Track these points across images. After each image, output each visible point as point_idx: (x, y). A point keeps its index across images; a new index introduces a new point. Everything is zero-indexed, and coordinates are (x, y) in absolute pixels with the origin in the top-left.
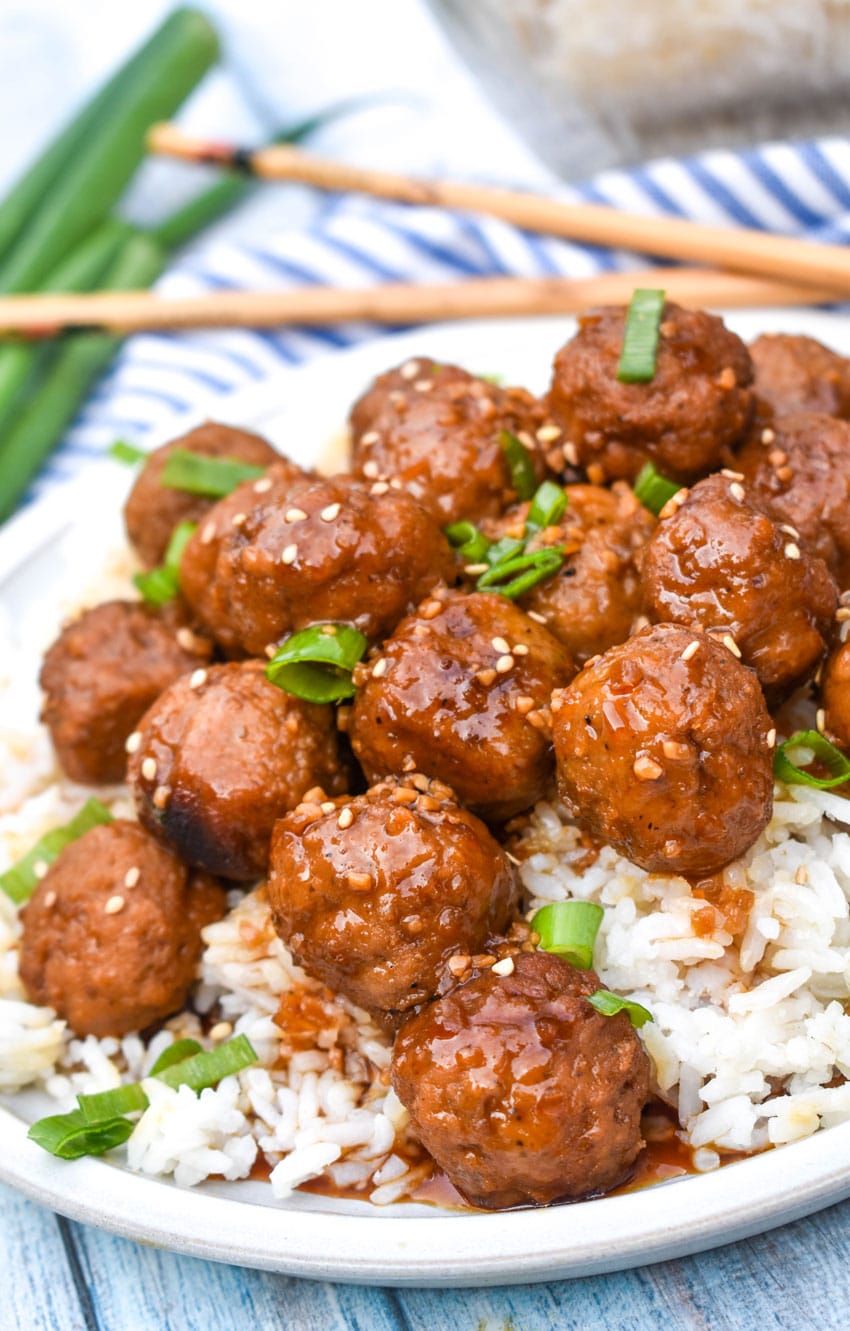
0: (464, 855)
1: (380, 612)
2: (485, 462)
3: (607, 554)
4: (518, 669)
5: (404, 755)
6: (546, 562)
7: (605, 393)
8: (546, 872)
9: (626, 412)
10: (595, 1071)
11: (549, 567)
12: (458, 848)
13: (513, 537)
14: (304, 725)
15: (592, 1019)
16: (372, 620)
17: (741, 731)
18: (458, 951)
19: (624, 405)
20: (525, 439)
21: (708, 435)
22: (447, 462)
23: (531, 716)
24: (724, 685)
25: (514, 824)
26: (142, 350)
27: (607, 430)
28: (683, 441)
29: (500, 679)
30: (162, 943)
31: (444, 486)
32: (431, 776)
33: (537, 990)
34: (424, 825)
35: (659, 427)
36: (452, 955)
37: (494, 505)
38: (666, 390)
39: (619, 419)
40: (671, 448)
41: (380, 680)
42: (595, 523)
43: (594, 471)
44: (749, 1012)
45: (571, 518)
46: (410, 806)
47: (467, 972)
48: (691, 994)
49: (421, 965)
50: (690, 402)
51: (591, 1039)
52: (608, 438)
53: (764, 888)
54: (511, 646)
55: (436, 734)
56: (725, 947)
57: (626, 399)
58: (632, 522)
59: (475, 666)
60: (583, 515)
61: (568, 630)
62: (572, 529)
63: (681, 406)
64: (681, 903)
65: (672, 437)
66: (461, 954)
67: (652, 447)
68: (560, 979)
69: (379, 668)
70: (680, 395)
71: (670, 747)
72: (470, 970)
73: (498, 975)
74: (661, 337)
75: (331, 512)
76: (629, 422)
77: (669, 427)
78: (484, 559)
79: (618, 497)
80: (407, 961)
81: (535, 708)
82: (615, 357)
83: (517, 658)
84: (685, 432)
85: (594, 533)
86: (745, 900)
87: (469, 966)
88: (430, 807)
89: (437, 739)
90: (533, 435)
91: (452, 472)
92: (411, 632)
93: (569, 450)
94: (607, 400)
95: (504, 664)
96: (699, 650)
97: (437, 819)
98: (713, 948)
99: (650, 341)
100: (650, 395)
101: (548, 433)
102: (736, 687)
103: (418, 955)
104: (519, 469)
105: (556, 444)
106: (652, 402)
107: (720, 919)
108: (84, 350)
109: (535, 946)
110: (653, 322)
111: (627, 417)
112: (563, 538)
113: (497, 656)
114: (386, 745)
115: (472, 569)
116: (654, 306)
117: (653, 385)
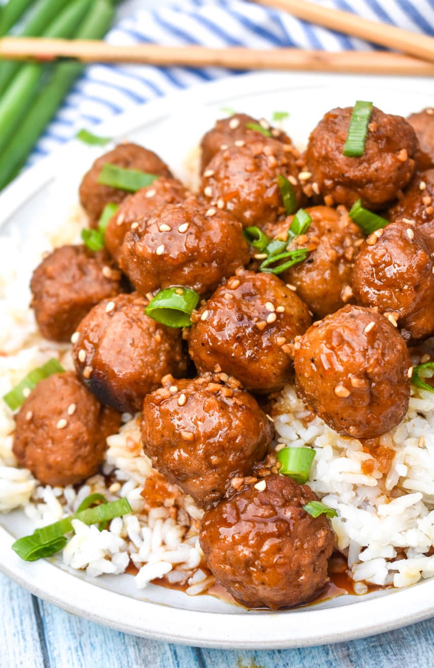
0: (243, 424)
1: (208, 282)
2: (270, 193)
3: (331, 252)
4: (279, 321)
5: (215, 363)
6: (297, 257)
7: (336, 160)
8: (288, 424)
9: (347, 172)
10: (306, 546)
11: (299, 260)
12: (240, 421)
13: (281, 240)
14: (165, 337)
15: (305, 520)
16: (202, 286)
17: (394, 372)
18: (237, 475)
19: (346, 168)
20: (292, 180)
21: (390, 186)
22: (248, 192)
23: (284, 347)
24: (387, 346)
25: (273, 396)
26: (96, 72)
27: (336, 180)
28: (376, 188)
29: (269, 326)
30: (86, 444)
31: (247, 205)
32: (229, 374)
33: (277, 501)
34: (223, 407)
35: (364, 180)
36: (234, 477)
37: (273, 215)
38: (370, 161)
39: (343, 175)
40: (370, 192)
41: (205, 322)
42: (326, 232)
43: (328, 199)
44: (388, 515)
45: (313, 230)
46: (216, 394)
47: (241, 487)
48: (359, 499)
49: (218, 480)
50: (382, 168)
51: (304, 530)
52: (336, 184)
53: (401, 446)
54: (276, 308)
55: (233, 355)
56: (377, 479)
57: (347, 165)
58: (346, 231)
59: (256, 319)
60: (319, 227)
61: (308, 292)
62: (312, 236)
63: (376, 170)
64: (356, 455)
65: (371, 186)
66: (239, 477)
67: (359, 190)
68: (290, 493)
69: (205, 316)
70: (376, 165)
71: (355, 381)
72: (243, 486)
73: (258, 490)
74: (369, 131)
75: (183, 227)
76: (348, 177)
77: (369, 181)
78: (264, 250)
79: (340, 215)
80: (210, 479)
81: (286, 343)
82: (343, 141)
83: (278, 314)
84: (378, 184)
85: (325, 238)
86: (390, 455)
87: (243, 484)
88: (228, 395)
89: (233, 357)
90: (296, 177)
91: (251, 199)
92: (223, 296)
93: (315, 186)
94: (337, 165)
95: (271, 318)
96: (374, 327)
97: (230, 402)
98: (371, 481)
99: (363, 133)
100: (360, 164)
101: (304, 175)
102: (393, 346)
103: (216, 476)
104: (287, 197)
105: (309, 181)
106: (361, 167)
107: (377, 464)
108: (66, 69)
109: (278, 469)
110: (365, 122)
111: (347, 175)
112: (307, 242)
113: (267, 313)
114: (205, 355)
115: (259, 256)
116: (366, 112)
117: (362, 158)
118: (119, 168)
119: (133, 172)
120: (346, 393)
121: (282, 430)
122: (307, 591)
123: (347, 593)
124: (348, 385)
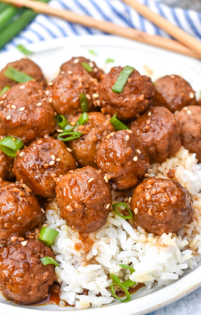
0: (24, 211)
1: (28, 138)
2: (75, 100)
3: (94, 137)
4: (55, 165)
5: (21, 178)
6: (76, 136)
7: (109, 92)
8: (52, 215)
9: (112, 99)
10: (36, 277)
11: (76, 137)
12: (23, 209)
13: (72, 126)
14: (5, 159)
15: (39, 265)
16: (26, 139)
17: (98, 205)
18: (15, 235)
19: (112, 97)
20: (88, 97)
21: (132, 111)
22: (64, 99)
23: (54, 179)
24: (97, 191)
25: (49, 199)
27: (107, 102)
28: (125, 110)
29: (50, 167)
31: (62, 104)
32: (27, 185)
33: (29, 253)
34: (16, 201)
35: (119, 105)
36: (13, 236)
37: (75, 112)
38: (124, 97)
39: (110, 100)
40: (122, 112)
41: (21, 157)
42: (95, 126)
43: (103, 110)
44: (82, 272)
45: (89, 124)
46: (16, 193)
47: (15, 241)
48: (73, 260)
49: (6, 235)
50: (129, 101)
51: (37, 270)
52: (107, 104)
53: (99, 240)
54: (56, 158)
55: (29, 177)
56: (81, 253)
57: (113, 96)
58: (106, 128)
59: (44, 162)
60: (92, 123)
61: (78, 154)
62: (87, 127)
63: (126, 102)
64: (76, 239)
65: (123, 109)
66: (16, 236)
67: (117, 109)
68: (38, 250)
69: (22, 154)
70: (127, 99)
71: (76, 205)
72: (16, 241)
73: (22, 245)
74: (127, 82)
75: (22, 109)
76: (112, 102)
77: (122, 106)
78: (63, 128)
79: (106, 119)
80: (2, 234)
81: (56, 177)
82: (113, 84)
83: (56, 162)
84: (126, 109)
85: (93, 129)
86: (91, 243)
87: (17, 240)
88: (21, 195)
89: (29, 178)
90: (91, 96)
91: (65, 101)
92: (32, 147)
93: (98, 102)
94: (108, 95)
95: (52, 163)
96: (94, 180)
97: (21, 199)
98: (78, 254)
99: (124, 82)
100: (119, 97)
101: (95, 95)
102: (101, 192)
103: (5, 233)
104: (83, 104)
105: (97, 99)
106: (119, 99)
107: (83, 246)
109: (38, 237)
110: (127, 77)
111: (112, 101)
112: (84, 129)
113: (51, 160)
114: (17, 174)
115: (59, 131)
116: (129, 72)
117: (121, 94)
118: (16, 71)
119: (22, 74)
120: (71, 210)
121: (49, 217)
122: (33, 299)
123: (55, 303)
124: (73, 206)
